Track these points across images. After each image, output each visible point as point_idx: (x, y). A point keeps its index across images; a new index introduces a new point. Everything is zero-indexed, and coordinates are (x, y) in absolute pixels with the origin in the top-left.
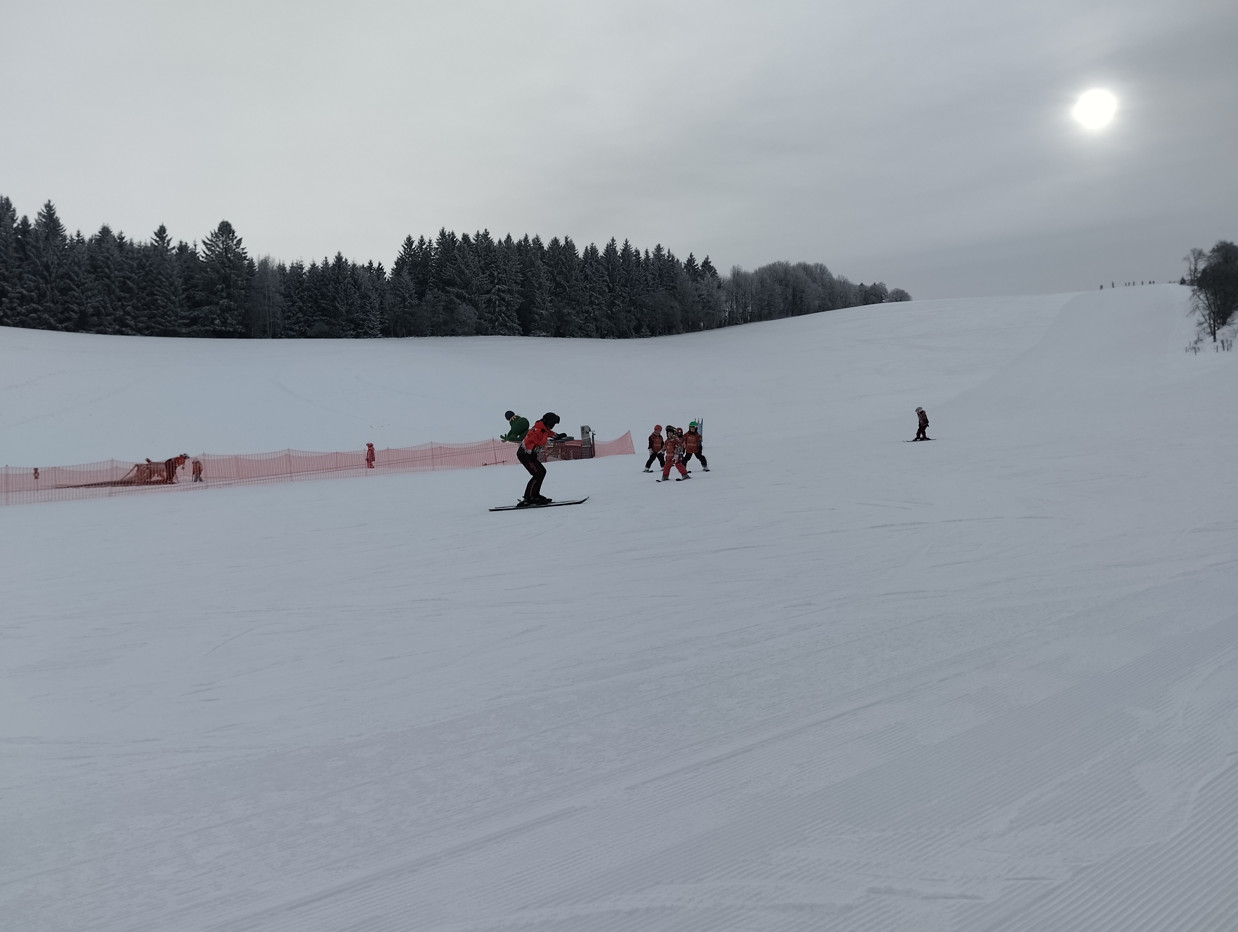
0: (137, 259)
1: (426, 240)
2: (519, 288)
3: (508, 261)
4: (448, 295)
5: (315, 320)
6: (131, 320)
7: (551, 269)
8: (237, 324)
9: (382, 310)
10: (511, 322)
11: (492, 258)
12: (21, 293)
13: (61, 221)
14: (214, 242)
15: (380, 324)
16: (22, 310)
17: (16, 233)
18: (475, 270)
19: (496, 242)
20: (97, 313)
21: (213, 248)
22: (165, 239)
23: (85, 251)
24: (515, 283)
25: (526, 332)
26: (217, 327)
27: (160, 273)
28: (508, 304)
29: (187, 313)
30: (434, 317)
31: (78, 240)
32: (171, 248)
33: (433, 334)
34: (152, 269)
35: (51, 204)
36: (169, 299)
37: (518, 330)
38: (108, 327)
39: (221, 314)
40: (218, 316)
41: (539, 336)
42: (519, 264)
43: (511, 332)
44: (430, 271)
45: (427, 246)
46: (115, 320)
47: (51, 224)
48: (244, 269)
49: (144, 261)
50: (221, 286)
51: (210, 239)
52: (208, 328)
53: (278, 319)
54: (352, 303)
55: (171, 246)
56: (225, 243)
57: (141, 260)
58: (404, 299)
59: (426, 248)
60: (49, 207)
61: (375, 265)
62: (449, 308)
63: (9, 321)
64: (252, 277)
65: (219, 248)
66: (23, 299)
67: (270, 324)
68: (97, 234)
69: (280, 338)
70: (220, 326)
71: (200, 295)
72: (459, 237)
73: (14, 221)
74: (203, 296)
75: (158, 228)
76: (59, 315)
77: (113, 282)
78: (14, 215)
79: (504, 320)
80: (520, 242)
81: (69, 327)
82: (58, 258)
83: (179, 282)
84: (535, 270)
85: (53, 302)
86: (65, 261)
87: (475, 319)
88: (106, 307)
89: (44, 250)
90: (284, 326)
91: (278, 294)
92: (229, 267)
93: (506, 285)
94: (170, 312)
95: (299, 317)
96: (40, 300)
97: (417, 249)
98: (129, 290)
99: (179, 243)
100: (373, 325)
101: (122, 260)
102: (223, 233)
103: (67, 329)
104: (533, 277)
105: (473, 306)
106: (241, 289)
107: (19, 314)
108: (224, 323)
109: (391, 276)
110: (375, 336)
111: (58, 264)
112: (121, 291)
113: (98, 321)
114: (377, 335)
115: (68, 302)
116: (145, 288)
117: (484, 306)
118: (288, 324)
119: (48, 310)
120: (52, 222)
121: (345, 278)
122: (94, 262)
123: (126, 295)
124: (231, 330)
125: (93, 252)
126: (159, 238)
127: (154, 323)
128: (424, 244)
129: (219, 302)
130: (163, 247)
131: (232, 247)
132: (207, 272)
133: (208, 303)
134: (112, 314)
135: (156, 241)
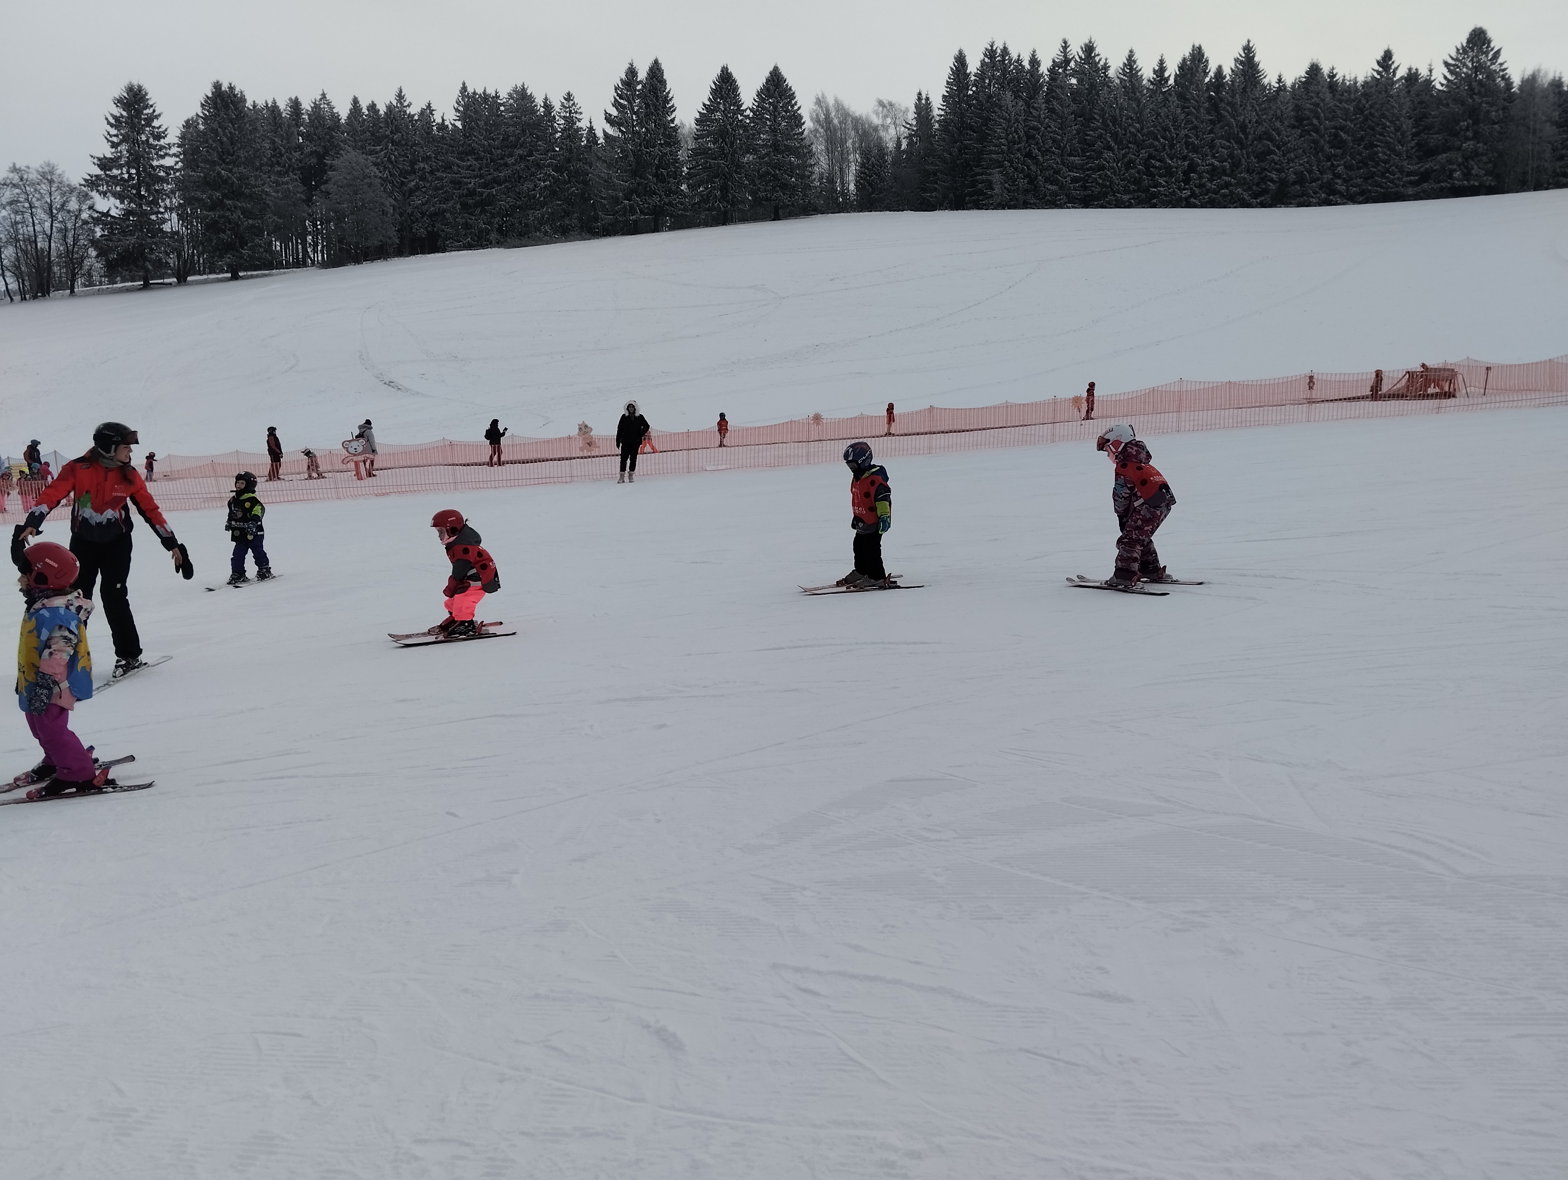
0: (1354, 101)
6: (1341, 185)
8: (1485, 175)
12: (1212, 164)
13: (1261, 67)
14: (1460, 61)
16: (1212, 186)
17: (1208, 90)
20: (1301, 180)
21: (1458, 70)
22: (1390, 68)
23: (1289, 100)
26: (1456, 182)
27: (1383, 116)
29: (1416, 167)
31: (1280, 87)
32: (1397, 80)
34: (1373, 111)
35: (1251, 45)
36: (1393, 150)
38: (1312, 197)
39: (1463, 163)
40: (1459, 165)
46: (1321, 188)
47: (1250, 71)
48: (1501, 93)
49: (1364, 101)
50: (1466, 123)
51: (1455, 57)
52: (1444, 184)
53: (1546, 161)
55: (1398, 76)
56: (1475, 60)
57: (1360, 101)
60: (1248, 49)
63: (1197, 202)
64: (1511, 104)
65: (1467, 67)
66: (1214, 172)
67: (1532, 170)
68: (1303, 74)
69: (1547, 189)
70: (1461, 181)
71: (1435, 139)
73: (1206, 74)
74: (1439, 140)
75: (1382, 54)
76: (1254, 188)
77: (1322, 136)
78: (1206, 66)
81: (1264, 202)
82: (1257, 114)
83: (1407, 125)
85: (1248, 171)
86: (1264, 117)
88: (1312, 169)
89: (1241, 106)
90: (1554, 172)
91: (1549, 124)
92: (1479, 93)
94: (1393, 168)
96: (1233, 171)
98: (1340, 144)
99: (1407, 71)
101: (1335, 105)
102: (1474, 45)
103: (1263, 205)
106: (1495, 123)
107: (1208, 191)
108: (1467, 175)
111: (1257, 122)
112: (1331, 147)
113: (1300, 190)
115: (1266, 170)
116: (1362, 139)
118: (1560, 167)
119: (1241, 183)
120: (1251, 68)
122: (1300, 113)
123: (1338, 151)
124: (1476, 184)
125: (1299, 99)
126: (1383, 68)
127: (1370, 185)
129: (1461, 146)
130: (1388, 79)
131: (1486, 64)
132: (1447, 105)
133: (1447, 149)
134: (1318, 179)
135: (1378, 73)
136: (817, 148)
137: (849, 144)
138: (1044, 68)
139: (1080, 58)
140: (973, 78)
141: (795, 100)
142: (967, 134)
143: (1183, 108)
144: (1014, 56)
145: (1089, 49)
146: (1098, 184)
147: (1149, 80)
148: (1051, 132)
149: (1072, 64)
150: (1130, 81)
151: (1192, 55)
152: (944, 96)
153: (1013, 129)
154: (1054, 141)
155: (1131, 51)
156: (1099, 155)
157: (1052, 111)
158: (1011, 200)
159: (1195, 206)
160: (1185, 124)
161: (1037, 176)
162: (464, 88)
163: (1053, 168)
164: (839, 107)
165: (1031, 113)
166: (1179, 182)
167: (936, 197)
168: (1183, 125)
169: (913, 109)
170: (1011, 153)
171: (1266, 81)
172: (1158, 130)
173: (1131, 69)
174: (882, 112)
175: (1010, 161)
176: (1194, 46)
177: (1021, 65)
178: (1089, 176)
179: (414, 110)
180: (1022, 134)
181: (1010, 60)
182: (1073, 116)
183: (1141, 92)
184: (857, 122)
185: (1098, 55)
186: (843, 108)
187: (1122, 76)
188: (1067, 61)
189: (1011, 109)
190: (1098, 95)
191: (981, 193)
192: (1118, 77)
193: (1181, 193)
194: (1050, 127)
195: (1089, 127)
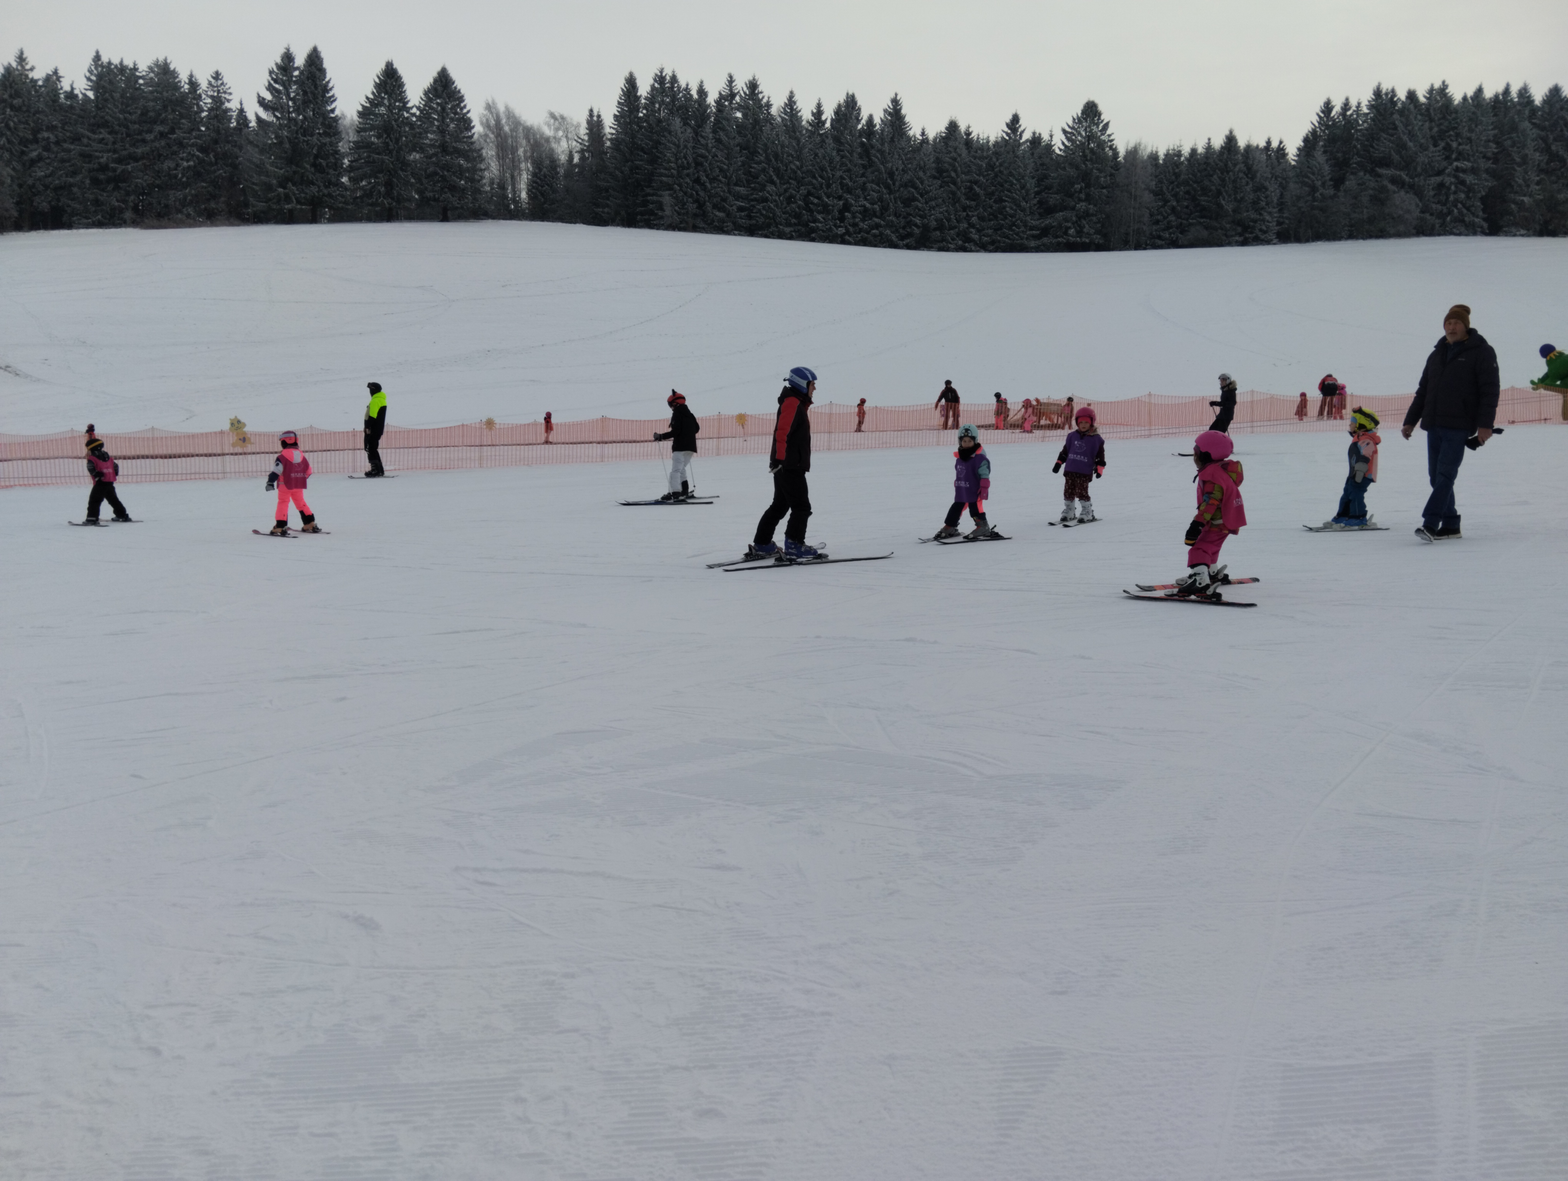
0: (986, 158)
1: (1353, 103)
2: (1489, 164)
3: (1476, 126)
4: (1379, 179)
5: (1191, 224)
6: (976, 234)
7: (1543, 134)
8: (1095, 233)
9: (1281, 206)
10: (1471, 216)
11: (1450, 122)
12: (864, 206)
13: (907, 119)
14: (1076, 130)
15: (1277, 225)
16: (864, 225)
17: (860, 136)
18: (1422, 141)
19: (1457, 98)
20: (940, 227)
21: (1074, 137)
22: (1017, 131)
23: (931, 152)
24: (1484, 157)
25: (1494, 229)
26: (1071, 238)
27: (1011, 174)
28: (1470, 190)
29: (1037, 223)
30: (1355, 212)
31: (923, 139)
32: (1023, 142)
33: (1351, 236)
34: (1002, 169)
35: (898, 98)
36: (1019, 206)
37: (1482, 227)
38: (951, 243)
39: (1076, 222)
40: (1073, 224)
41: (1515, 235)
42: (1492, 129)
43: (1471, 230)
44: (1355, 147)
45: (1354, 111)
46: (958, 235)
47: (897, 122)
48: (1108, 161)
49: (994, 160)
50: (1079, 186)
51: (1071, 126)
52: (1060, 240)
53: (1144, 224)
54: (1242, 198)
55: (1024, 139)
56: (1088, 130)
57: (991, 159)
58: (1314, 189)
59: (1352, 115)
60: (895, 102)
61: (1275, 144)
62: (1380, 199)
63: (851, 239)
64: (1117, 172)
65: (1081, 136)
66: (866, 214)
67: (1134, 231)
68: (943, 130)
69: (1145, 249)
70: (1075, 238)
71: (1054, 199)
72: (1402, 95)
73: (859, 121)
74: (1057, 200)
75: (1010, 117)
76: (901, 231)
77: (959, 189)
78: (859, 114)
79: (1460, 212)
80: (1496, 96)
81: (910, 244)
82: (903, 163)
83: (1031, 183)
84: (1518, 137)
85: (895, 215)
86: (910, 166)
87: (1417, 213)
88: (950, 218)
89: (889, 154)
90: (1151, 234)
91: (1147, 191)
92: (1091, 160)
93: (1469, 160)
94: (1019, 222)
95: (1169, 222)
96: (882, 214)
97: (1338, 117)
98: (974, 197)
99: (1032, 135)
100: (1268, 227)
101: (970, 161)
102: (1088, 116)
103: (909, 247)
104: (1513, 146)
105: (1416, 194)
106: (1103, 188)
107: (861, 230)
108: (1080, 233)
109: (1296, 158)
110: (1268, 242)
111: (903, 170)
112: (967, 199)
113: (940, 236)
114: (1272, 240)
115: (911, 215)
116: (993, 193)
117: (1432, 193)
118: (1156, 231)
119: (890, 225)
120: (898, 120)
121: (1235, 165)
122: (940, 165)
123: (972, 202)
124: (1087, 241)
125: (939, 153)
126: (1011, 130)
127: (1000, 236)
128: (1349, 109)
129: (1075, 206)
130: (1015, 140)
131: (1097, 134)
132: (1064, 169)
133: (1064, 208)
134: (955, 227)
135: (1007, 134)
136: (487, 153)
137: (521, 152)
138: (712, 99)
139: (745, 93)
140: (643, 101)
141: (464, 103)
142: (638, 155)
143: (839, 151)
144: (683, 84)
145: (753, 86)
146: (762, 214)
147: (808, 122)
148: (718, 161)
149: (738, 98)
150: (791, 121)
151: (846, 102)
152: (615, 116)
153: (682, 154)
154: (721, 170)
155: (792, 92)
156: (763, 188)
157: (719, 141)
158: (681, 222)
159: (849, 243)
160: (840, 166)
161: (705, 202)
162: (97, 58)
163: (720, 196)
164: (510, 115)
165: (699, 141)
166: (835, 220)
167: (608, 213)
168: (838, 167)
169: (584, 125)
170: (681, 177)
171: (911, 133)
172: (816, 169)
173: (792, 109)
174: (554, 124)
175: (680, 185)
176: (848, 94)
177: (689, 94)
178: (754, 206)
179: (38, 74)
180: (691, 160)
181: (679, 87)
182: (738, 148)
183: (800, 132)
184: (528, 132)
185: (761, 93)
186: (514, 117)
187: (783, 115)
188: (732, 95)
189: (681, 135)
190: (761, 130)
191: (652, 213)
192: (780, 116)
193: (837, 229)
194: (717, 157)
195: (753, 160)
